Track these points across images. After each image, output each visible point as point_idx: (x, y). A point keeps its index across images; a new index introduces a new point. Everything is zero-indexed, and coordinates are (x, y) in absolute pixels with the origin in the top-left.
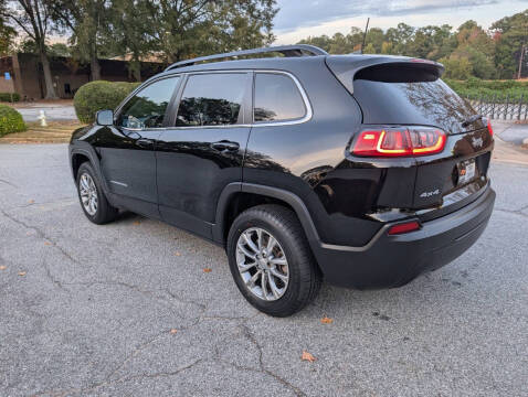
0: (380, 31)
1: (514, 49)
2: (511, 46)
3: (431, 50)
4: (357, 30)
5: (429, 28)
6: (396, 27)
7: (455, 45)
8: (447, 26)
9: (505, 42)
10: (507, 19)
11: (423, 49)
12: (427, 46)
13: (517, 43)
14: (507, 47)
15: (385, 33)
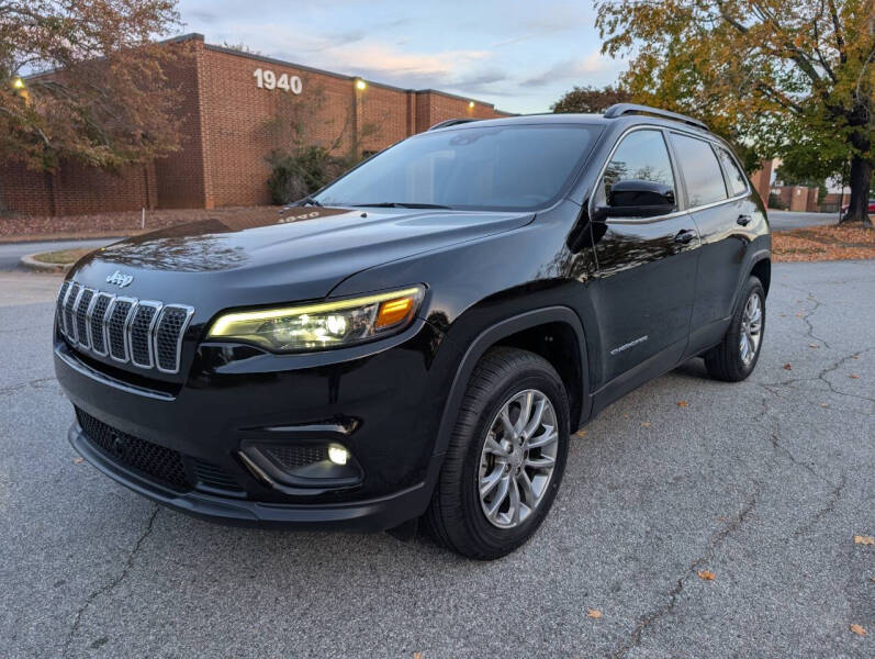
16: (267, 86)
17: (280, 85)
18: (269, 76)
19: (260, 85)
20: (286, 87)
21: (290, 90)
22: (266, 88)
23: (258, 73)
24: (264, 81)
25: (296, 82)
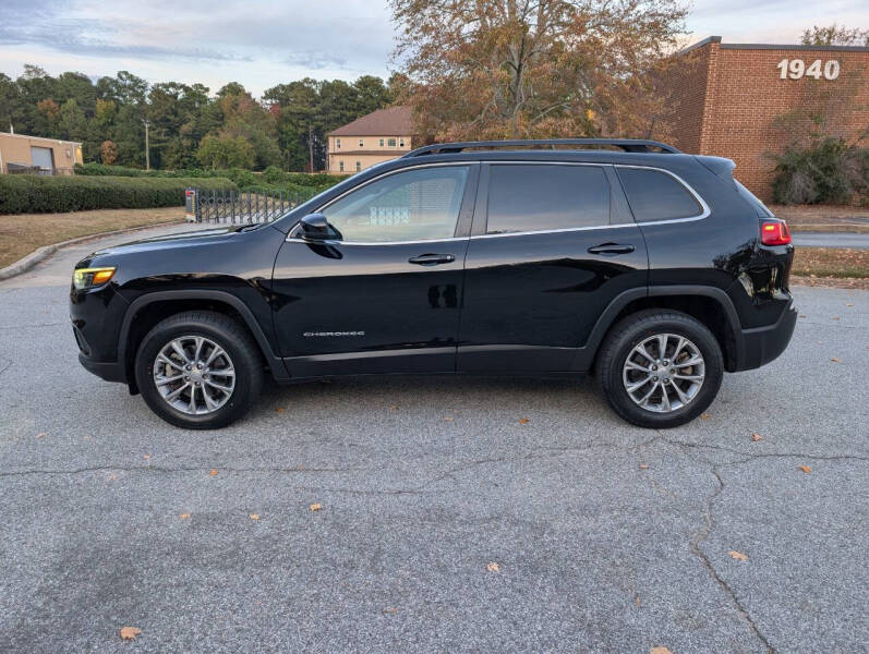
0: (85, 79)
1: (301, 131)
2: (297, 126)
3: (184, 122)
4: (37, 70)
5: (173, 85)
6: (115, 77)
7: (220, 118)
8: (201, 86)
9: (287, 120)
10: (283, 87)
11: (172, 117)
12: (176, 114)
13: (301, 123)
14: (291, 127)
15: (95, 83)
16: (793, 76)
17: (809, 73)
18: (797, 65)
19: (783, 75)
20: (817, 74)
21: (823, 77)
22: (791, 79)
23: (783, 64)
24: (789, 71)
25: (833, 66)
